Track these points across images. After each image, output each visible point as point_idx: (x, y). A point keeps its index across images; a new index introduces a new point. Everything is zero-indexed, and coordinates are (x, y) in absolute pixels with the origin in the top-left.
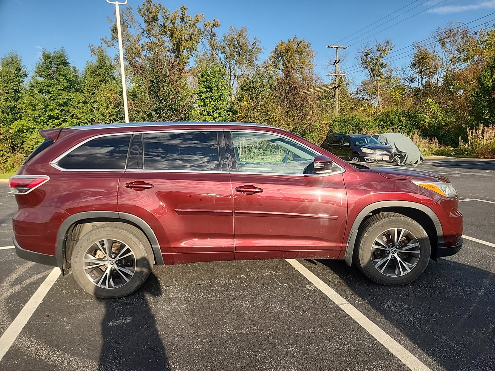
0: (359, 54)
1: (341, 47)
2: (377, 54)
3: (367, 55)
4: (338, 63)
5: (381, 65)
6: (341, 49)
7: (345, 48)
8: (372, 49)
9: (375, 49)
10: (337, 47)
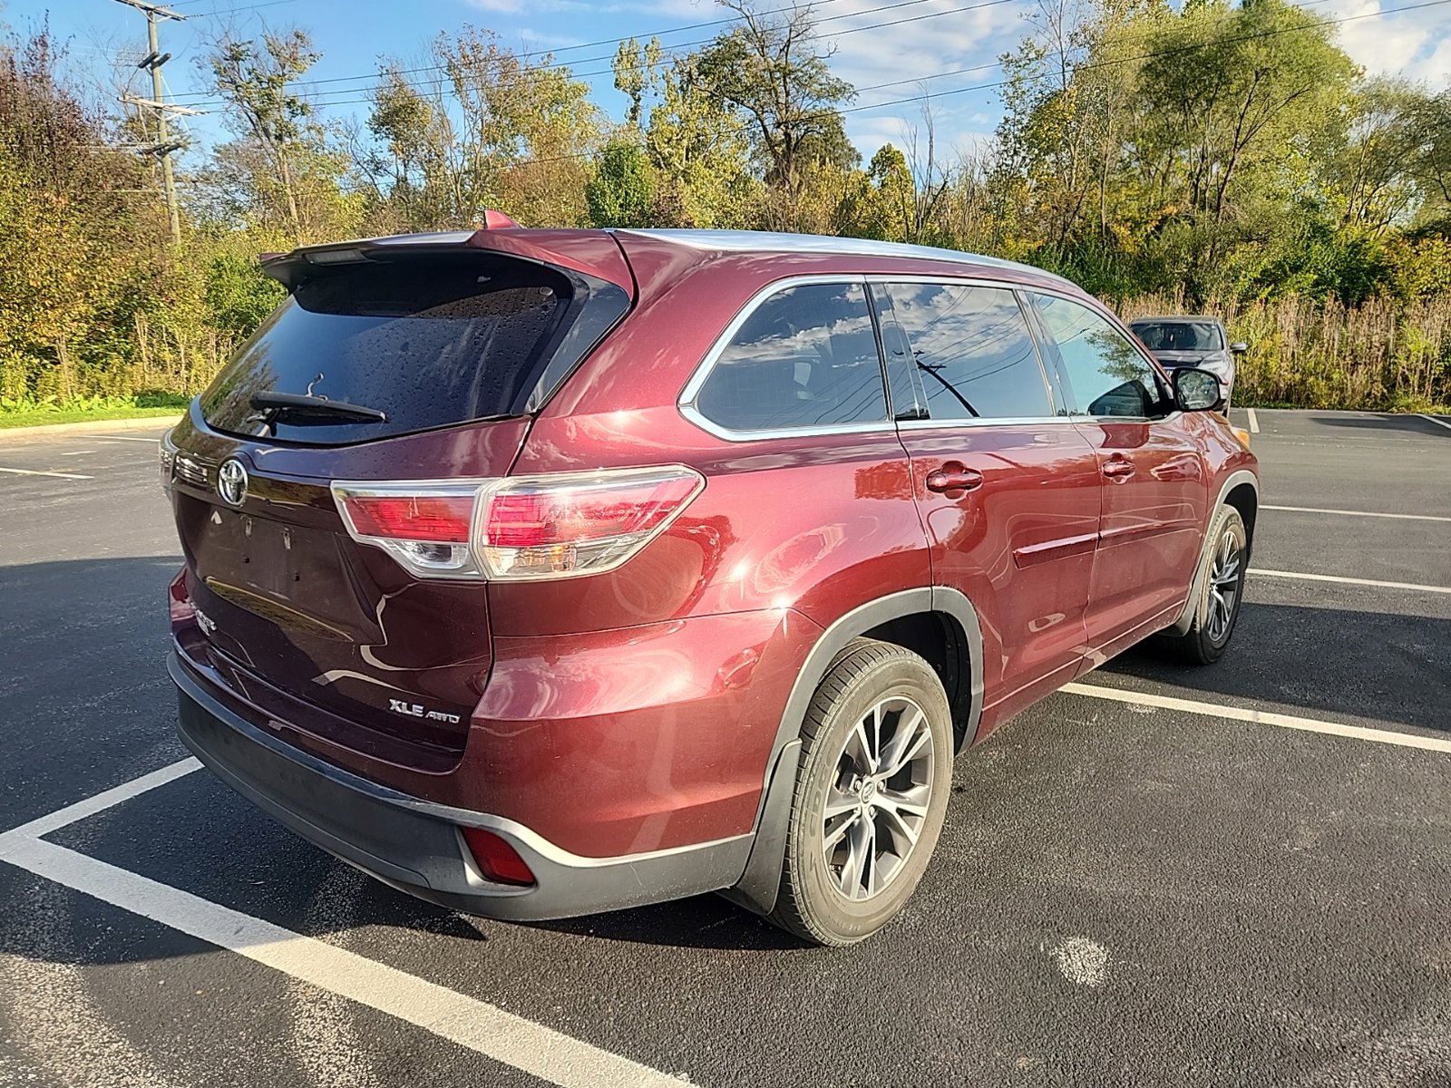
0: (205, 50)
1: (164, 10)
2: (270, 66)
3: (235, 58)
4: (160, 63)
5: (288, 104)
6: (165, 18)
7: (178, 19)
8: (250, 42)
9: (260, 46)
10: (152, 7)
